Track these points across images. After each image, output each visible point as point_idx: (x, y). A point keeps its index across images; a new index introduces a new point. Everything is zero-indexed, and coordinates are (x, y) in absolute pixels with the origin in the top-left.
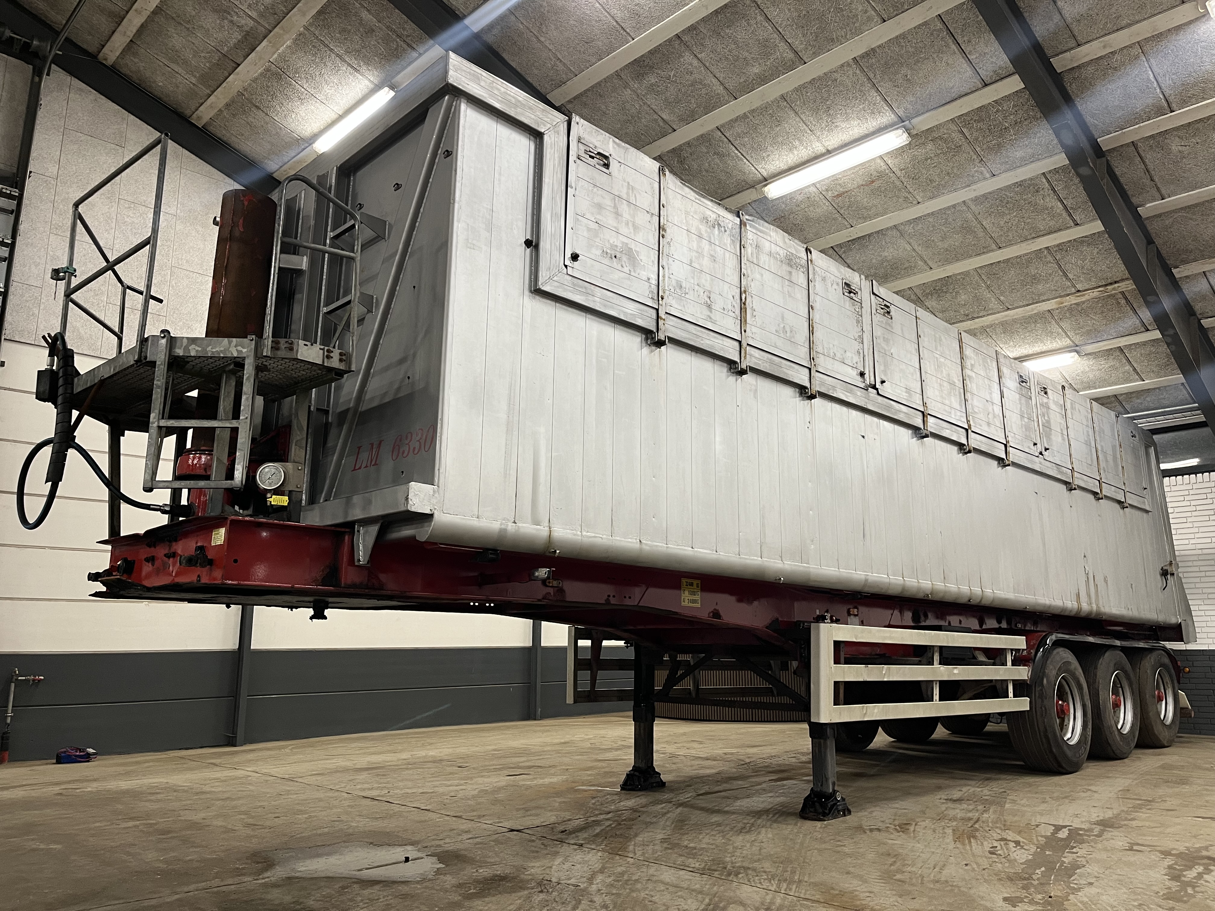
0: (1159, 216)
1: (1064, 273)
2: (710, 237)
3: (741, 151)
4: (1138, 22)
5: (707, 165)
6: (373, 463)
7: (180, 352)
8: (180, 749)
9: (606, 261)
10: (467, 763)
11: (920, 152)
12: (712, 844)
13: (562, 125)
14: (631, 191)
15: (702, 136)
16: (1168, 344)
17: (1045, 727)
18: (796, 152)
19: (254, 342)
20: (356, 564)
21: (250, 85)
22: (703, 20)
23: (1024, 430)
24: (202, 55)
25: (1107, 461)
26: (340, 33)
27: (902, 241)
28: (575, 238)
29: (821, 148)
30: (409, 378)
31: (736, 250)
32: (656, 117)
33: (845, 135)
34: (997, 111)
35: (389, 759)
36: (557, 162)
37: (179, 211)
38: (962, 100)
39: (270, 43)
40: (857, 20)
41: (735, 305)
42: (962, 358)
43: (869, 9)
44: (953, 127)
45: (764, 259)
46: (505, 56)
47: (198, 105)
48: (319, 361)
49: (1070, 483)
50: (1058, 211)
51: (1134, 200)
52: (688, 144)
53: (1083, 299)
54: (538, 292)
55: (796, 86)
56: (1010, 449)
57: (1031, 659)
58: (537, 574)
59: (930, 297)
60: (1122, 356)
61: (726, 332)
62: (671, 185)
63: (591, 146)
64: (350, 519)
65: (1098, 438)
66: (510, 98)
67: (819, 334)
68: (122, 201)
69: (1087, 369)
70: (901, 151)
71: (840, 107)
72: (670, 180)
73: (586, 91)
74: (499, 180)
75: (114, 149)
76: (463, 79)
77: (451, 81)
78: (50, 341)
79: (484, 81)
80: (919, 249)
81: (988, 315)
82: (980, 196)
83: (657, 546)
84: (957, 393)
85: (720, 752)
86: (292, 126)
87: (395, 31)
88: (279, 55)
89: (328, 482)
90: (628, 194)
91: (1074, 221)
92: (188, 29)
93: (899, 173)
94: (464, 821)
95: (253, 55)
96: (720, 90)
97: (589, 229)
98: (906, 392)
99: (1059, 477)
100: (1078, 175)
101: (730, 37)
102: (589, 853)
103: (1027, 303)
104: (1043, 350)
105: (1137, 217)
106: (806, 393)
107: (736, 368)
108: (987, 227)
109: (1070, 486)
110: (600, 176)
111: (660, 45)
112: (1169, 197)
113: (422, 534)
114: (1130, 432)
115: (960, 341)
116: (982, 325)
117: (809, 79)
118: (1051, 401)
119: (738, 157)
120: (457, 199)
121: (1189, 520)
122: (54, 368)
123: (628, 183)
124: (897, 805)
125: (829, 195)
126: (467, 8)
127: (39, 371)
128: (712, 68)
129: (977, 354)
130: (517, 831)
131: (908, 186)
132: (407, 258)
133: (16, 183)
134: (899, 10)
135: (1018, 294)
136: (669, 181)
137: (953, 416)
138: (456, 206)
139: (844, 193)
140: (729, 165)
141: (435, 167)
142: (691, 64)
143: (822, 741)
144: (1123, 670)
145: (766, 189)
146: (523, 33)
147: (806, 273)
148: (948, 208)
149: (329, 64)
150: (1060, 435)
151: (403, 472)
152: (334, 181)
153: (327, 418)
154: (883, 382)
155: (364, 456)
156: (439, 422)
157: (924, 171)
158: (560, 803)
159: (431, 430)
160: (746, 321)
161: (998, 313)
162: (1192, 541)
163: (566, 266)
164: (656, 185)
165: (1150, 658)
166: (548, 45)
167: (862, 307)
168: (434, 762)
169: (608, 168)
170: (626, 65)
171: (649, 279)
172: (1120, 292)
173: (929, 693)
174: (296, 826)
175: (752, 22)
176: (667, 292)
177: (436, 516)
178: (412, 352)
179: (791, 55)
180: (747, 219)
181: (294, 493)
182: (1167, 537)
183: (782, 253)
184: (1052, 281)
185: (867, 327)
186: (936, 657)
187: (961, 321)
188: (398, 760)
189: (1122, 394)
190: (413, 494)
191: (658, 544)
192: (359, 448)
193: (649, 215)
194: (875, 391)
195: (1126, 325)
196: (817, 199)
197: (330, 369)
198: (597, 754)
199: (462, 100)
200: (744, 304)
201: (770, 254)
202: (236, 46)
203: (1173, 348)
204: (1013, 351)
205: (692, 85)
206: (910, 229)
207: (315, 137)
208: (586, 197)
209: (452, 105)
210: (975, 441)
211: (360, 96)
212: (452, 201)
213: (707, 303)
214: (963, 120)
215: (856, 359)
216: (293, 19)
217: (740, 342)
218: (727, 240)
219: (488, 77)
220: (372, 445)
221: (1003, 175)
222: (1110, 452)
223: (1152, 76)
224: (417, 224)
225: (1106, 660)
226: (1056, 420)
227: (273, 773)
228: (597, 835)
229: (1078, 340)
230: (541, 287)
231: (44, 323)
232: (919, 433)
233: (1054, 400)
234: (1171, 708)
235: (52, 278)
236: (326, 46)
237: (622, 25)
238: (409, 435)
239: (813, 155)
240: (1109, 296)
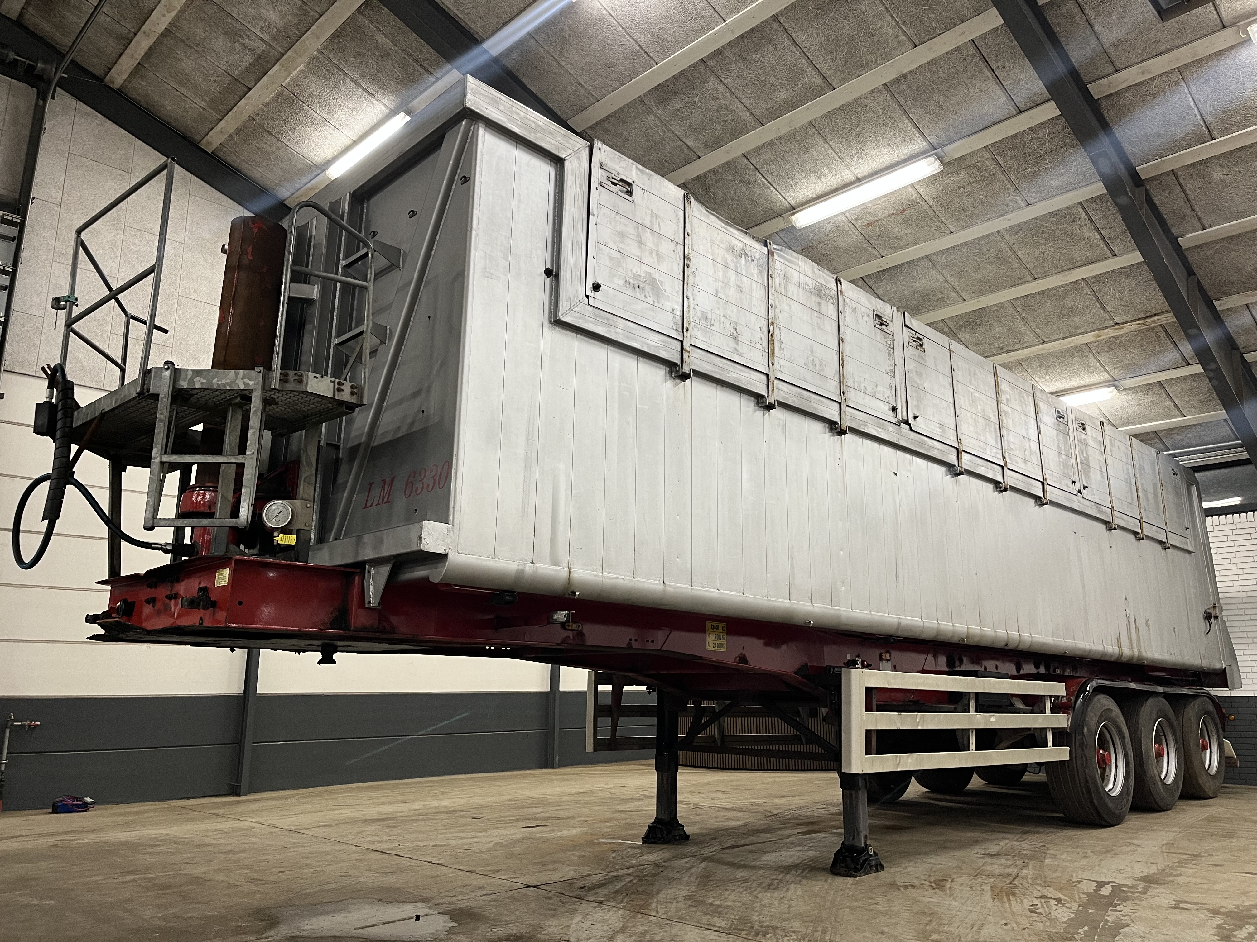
0: (1200, 246)
1: (1101, 305)
2: (736, 267)
3: (768, 179)
4: (1177, 47)
5: (732, 192)
6: (385, 500)
7: (184, 384)
8: (182, 799)
9: (629, 291)
10: (481, 813)
11: (953, 180)
12: (739, 902)
13: (583, 151)
14: (654, 219)
15: (727, 163)
16: (1210, 379)
17: (1086, 778)
18: (824, 180)
19: (261, 374)
20: (367, 606)
21: (261, 109)
22: (730, 44)
23: (1062, 467)
24: (212, 79)
25: (1148, 500)
26: (355, 57)
27: (934, 272)
28: (597, 268)
29: (851, 176)
30: (423, 411)
31: (763, 281)
32: (680, 143)
33: (875, 163)
34: (1032, 138)
35: (399, 809)
36: (578, 189)
37: (186, 239)
38: (996, 127)
39: (283, 66)
40: (888, 45)
41: (763, 338)
42: (997, 393)
43: (901, 33)
44: (987, 155)
45: (792, 290)
46: (525, 80)
47: (207, 130)
48: (330, 395)
49: (1109, 523)
50: (1096, 241)
51: (1175, 231)
52: (714, 171)
53: (1122, 332)
54: (558, 323)
55: (825, 112)
56: (1048, 488)
57: (1071, 706)
58: (555, 617)
59: (963, 329)
60: (1161, 391)
61: (753, 365)
62: (696, 214)
63: (614, 172)
64: (360, 558)
65: (1138, 476)
66: (529, 122)
67: (849, 368)
68: (128, 229)
69: (1127, 405)
70: (932, 179)
71: (871, 134)
72: (696, 209)
73: (608, 117)
74: (519, 207)
75: (120, 175)
76: (482, 102)
77: (469, 105)
78: (49, 373)
79: (503, 105)
80: (951, 280)
81: (1023, 348)
82: (1015, 225)
83: (681, 587)
84: (992, 429)
85: (746, 802)
86: (305, 152)
87: (411, 55)
88: (292, 80)
89: (337, 520)
90: (651, 222)
91: (1112, 251)
92: (198, 52)
93: (931, 203)
94: (478, 876)
95: (265, 78)
96: (747, 116)
97: (611, 258)
98: (940, 428)
99: (1098, 516)
100: (1116, 204)
101: (756, 62)
102: (609, 911)
103: (1064, 336)
104: (1081, 385)
105: (1177, 247)
106: (836, 428)
107: (763, 402)
108: (1022, 257)
109: (1109, 526)
110: (623, 204)
111: (684, 70)
112: (1211, 227)
113: (436, 574)
114: (1171, 469)
115: (995, 375)
116: (1017, 358)
117: (837, 105)
118: (1089, 438)
119: (764, 185)
120: (474, 226)
121: (1233, 561)
122: (54, 400)
123: (652, 211)
124: (932, 861)
125: (859, 224)
126: (486, 32)
127: (37, 404)
128: (738, 94)
129: (1013, 388)
130: (534, 887)
131: (940, 216)
132: (422, 288)
133: (19, 210)
134: (931, 35)
135: (1055, 326)
136: (694, 209)
137: (988, 453)
138: (474, 233)
139: (874, 222)
140: (755, 193)
141: (452, 194)
142: (717, 90)
143: (853, 792)
144: (1165, 717)
145: (794, 218)
146: (544, 58)
147: (836, 304)
148: (982, 238)
149: (344, 89)
150: (1099, 472)
151: (416, 510)
152: (346, 208)
153: (338, 454)
154: (916, 417)
155: (376, 493)
156: (454, 457)
157: (956, 200)
158: (580, 857)
159: (446, 467)
160: (773, 353)
161: (1034, 346)
162: (1236, 583)
163: (587, 297)
164: (681, 213)
165: (1194, 705)
166: (569, 70)
167: (894, 340)
168: (447, 812)
169: (631, 196)
170: (650, 91)
171: (673, 310)
172: (1160, 325)
173: (965, 742)
174: (302, 881)
175: (780, 47)
176: (692, 324)
177: (450, 556)
178: (426, 385)
179: (819, 81)
180: (775, 249)
181: (302, 532)
182: (1210, 579)
183: (811, 283)
184: (1089, 313)
185: (899, 361)
186: (972, 705)
187: (996, 355)
188: (410, 810)
189: (1162, 431)
190: (427, 533)
191: (683, 585)
192: (371, 484)
193: (673, 244)
194: (908, 427)
195: (1166, 359)
196: (846, 228)
197: (341, 403)
198: (618, 805)
199: (480, 124)
200: (772, 336)
201: (799, 285)
202: (248, 70)
203: (1216, 382)
204: (1049, 386)
205: (717, 111)
206: (942, 260)
207: (328, 163)
208: (608, 225)
209: (469, 130)
210: (1011, 479)
211: (375, 121)
212: (469, 229)
213: (733, 335)
214: (997, 148)
215: (888, 393)
216: (307, 42)
217: (768, 376)
218: (754, 270)
219: (507, 101)
220: (384, 481)
221: (1039, 205)
222: (1151, 490)
223: (1192, 102)
224: (433, 252)
225: (1149, 707)
226: (1095, 457)
227: (278, 825)
228: (617, 892)
229: (1116, 374)
230: (561, 317)
231: (45, 354)
232: (954, 471)
233: (1092, 437)
234: (1215, 757)
235: (52, 307)
236: (341, 70)
237: (646, 49)
238: (423, 472)
239: (843, 183)
240: (1148, 329)
